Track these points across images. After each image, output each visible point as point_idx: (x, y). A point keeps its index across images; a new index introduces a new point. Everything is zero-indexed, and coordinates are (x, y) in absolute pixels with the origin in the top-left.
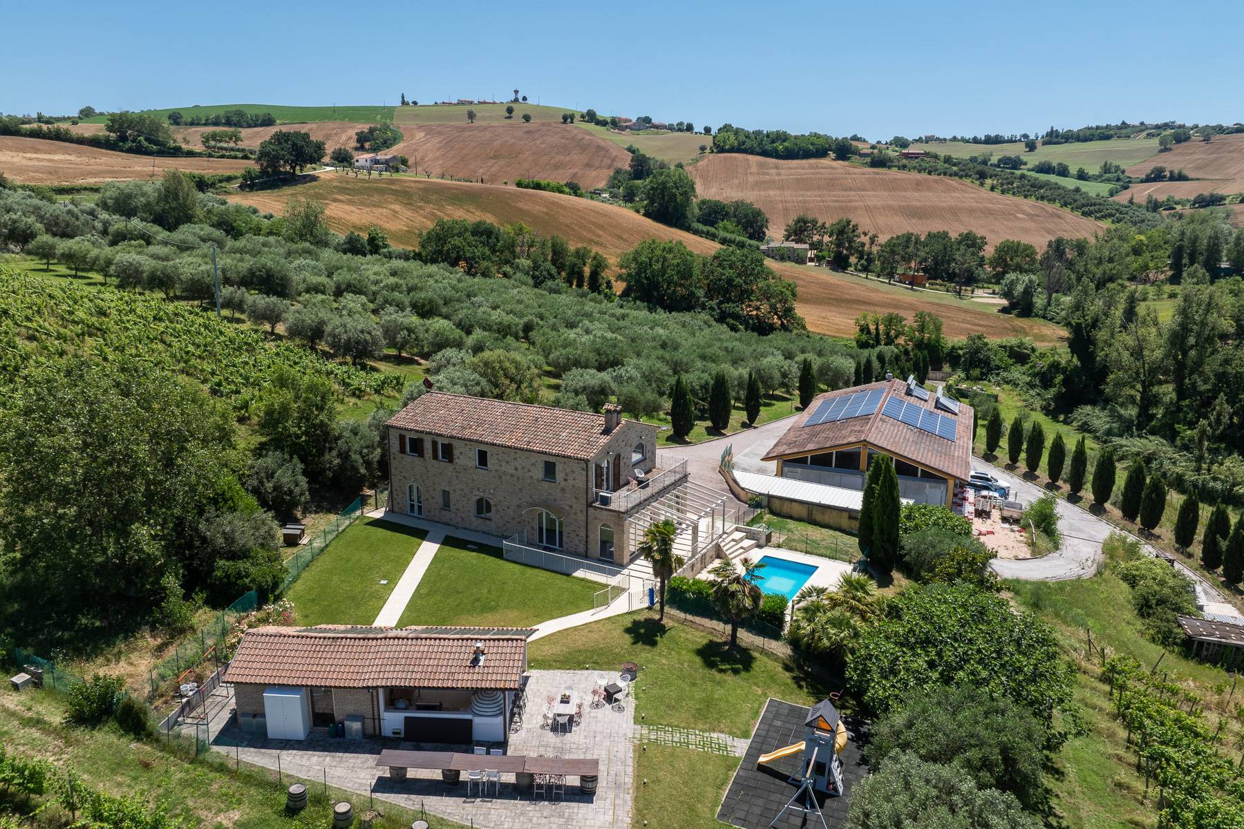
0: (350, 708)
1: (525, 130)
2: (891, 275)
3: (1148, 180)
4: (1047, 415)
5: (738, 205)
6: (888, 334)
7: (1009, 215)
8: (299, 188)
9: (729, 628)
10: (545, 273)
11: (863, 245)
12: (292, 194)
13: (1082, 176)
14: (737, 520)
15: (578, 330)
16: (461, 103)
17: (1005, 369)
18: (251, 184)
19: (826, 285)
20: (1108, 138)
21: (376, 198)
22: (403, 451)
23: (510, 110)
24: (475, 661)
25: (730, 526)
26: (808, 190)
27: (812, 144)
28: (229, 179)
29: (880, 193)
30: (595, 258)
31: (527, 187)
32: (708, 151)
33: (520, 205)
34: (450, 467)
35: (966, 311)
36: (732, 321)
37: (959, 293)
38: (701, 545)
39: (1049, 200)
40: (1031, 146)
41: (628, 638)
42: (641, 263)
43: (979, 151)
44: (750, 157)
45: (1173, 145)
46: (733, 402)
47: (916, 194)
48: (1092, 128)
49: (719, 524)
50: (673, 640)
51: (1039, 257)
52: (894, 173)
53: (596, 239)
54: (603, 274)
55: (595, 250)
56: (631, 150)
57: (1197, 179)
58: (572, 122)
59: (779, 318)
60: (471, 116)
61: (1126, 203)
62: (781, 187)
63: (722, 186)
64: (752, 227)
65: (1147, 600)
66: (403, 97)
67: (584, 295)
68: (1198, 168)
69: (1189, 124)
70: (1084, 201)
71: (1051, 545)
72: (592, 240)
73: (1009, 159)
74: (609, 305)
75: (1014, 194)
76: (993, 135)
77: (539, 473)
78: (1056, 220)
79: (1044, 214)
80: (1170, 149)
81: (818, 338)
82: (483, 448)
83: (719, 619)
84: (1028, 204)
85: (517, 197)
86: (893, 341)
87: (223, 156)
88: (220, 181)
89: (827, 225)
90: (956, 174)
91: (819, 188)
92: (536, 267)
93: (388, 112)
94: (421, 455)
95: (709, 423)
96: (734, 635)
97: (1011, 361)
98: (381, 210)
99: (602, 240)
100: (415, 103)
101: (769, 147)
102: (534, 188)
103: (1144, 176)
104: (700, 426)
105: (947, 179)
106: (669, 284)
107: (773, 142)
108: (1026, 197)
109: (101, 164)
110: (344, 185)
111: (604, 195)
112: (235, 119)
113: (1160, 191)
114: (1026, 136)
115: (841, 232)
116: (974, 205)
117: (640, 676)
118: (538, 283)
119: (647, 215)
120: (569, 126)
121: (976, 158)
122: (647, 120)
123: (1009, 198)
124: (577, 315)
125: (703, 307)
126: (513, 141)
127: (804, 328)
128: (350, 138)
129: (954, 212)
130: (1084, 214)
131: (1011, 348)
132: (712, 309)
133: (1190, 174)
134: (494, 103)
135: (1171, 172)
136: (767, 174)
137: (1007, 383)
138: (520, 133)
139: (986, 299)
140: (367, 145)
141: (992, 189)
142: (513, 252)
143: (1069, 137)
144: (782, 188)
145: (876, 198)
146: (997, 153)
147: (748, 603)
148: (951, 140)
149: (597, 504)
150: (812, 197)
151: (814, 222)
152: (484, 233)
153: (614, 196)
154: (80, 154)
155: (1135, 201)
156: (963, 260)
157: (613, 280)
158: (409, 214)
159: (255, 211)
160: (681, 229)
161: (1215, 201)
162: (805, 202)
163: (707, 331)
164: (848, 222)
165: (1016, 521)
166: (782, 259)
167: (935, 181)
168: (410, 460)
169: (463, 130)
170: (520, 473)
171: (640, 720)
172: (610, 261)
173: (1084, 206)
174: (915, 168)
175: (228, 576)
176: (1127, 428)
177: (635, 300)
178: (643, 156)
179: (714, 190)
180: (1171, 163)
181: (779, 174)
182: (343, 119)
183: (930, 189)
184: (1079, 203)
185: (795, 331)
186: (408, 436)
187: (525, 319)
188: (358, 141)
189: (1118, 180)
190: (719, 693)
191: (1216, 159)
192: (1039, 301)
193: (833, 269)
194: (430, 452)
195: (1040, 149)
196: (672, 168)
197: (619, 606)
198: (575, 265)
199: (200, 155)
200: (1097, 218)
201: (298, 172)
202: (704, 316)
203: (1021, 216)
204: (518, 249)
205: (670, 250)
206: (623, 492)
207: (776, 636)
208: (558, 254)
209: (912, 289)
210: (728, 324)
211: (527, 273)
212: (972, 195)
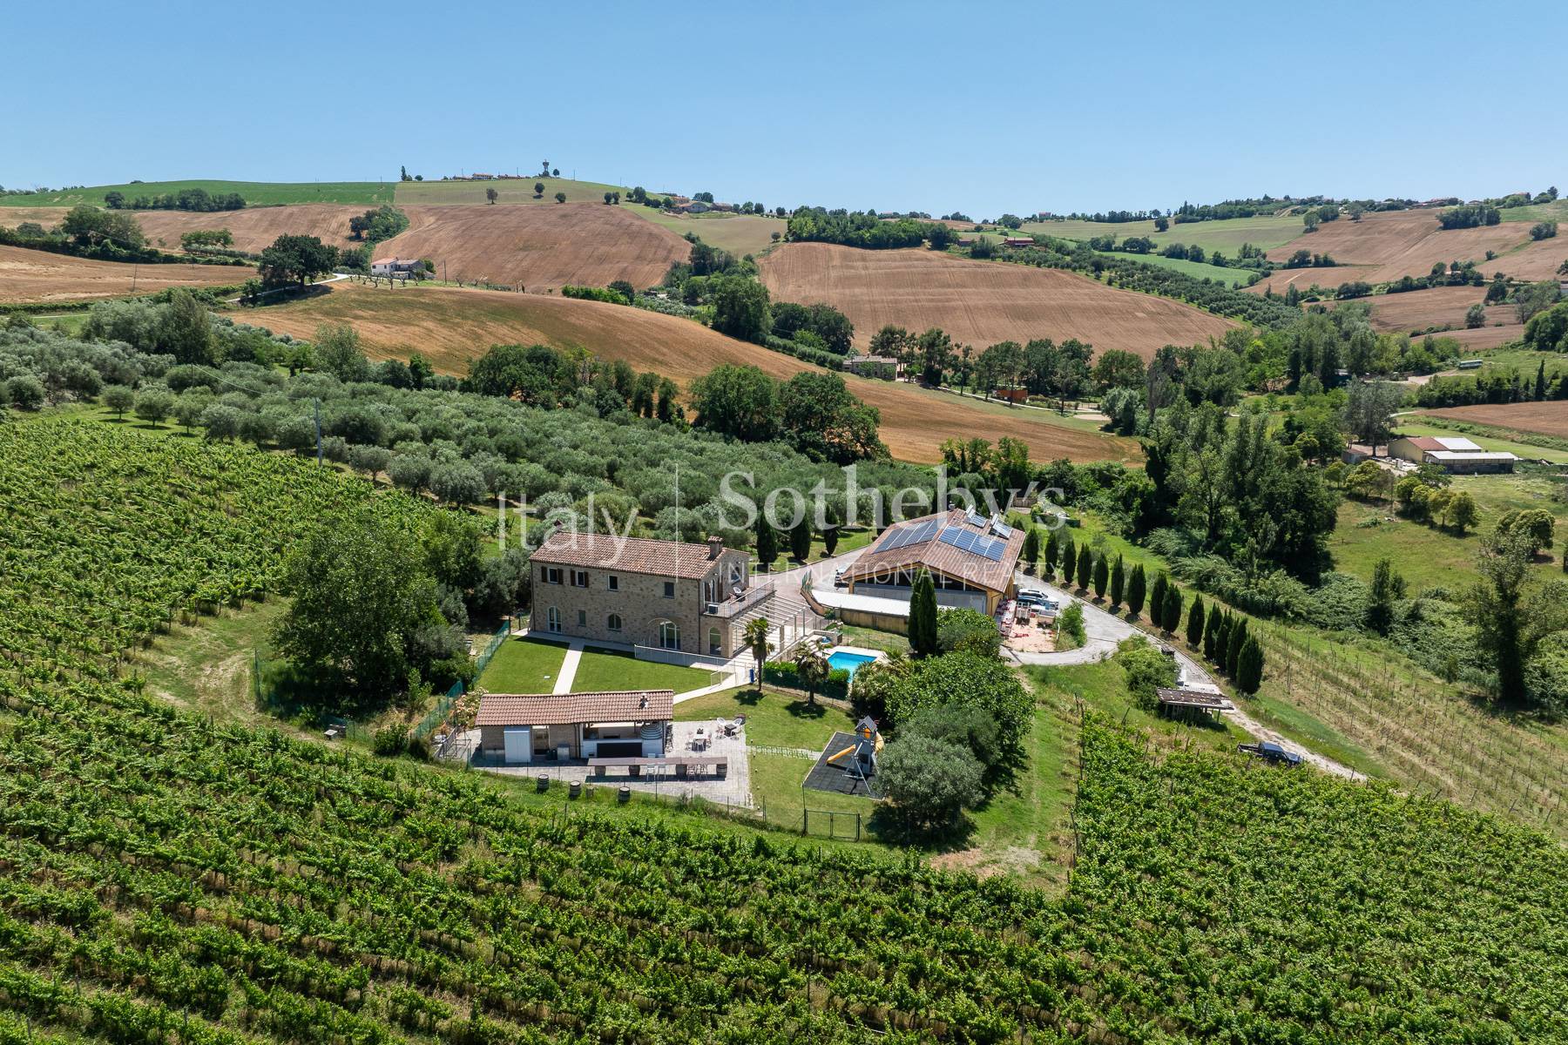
0: (560, 740)
1: (561, 212)
2: (988, 390)
3: (1292, 265)
4: (1126, 539)
5: (818, 309)
6: (974, 460)
7: (1126, 313)
8: (311, 302)
9: (808, 694)
10: (610, 402)
11: (956, 358)
12: (305, 311)
13: (1218, 261)
14: (815, 627)
15: (661, 468)
16: (477, 178)
17: (1091, 494)
18: (254, 298)
19: (915, 405)
20: (1249, 214)
21: (404, 313)
22: (544, 579)
23: (539, 188)
24: (642, 706)
25: (809, 631)
26: (899, 287)
27: (904, 231)
28: (226, 293)
29: (981, 290)
30: (664, 384)
31: (575, 296)
32: (782, 239)
33: (573, 320)
34: (586, 591)
35: (1065, 431)
36: (811, 450)
37: (1061, 409)
38: (786, 644)
39: (1174, 295)
40: (1162, 225)
41: (737, 702)
42: (716, 391)
43: (1101, 231)
44: (832, 247)
45: (1319, 224)
46: (812, 534)
47: (1023, 291)
48: (1231, 203)
49: (800, 630)
50: (768, 701)
51: (1146, 368)
52: (997, 266)
53: (661, 358)
54: (674, 402)
55: (662, 373)
56: (690, 238)
57: (1345, 265)
58: (616, 203)
59: (862, 446)
60: (492, 195)
61: (1262, 295)
62: (869, 283)
63: (800, 283)
64: (835, 334)
65: (1136, 678)
66: (403, 171)
67: (654, 427)
68: (1347, 251)
69: (1338, 198)
70: (1213, 296)
71: (1074, 643)
72: (656, 360)
73: (1137, 241)
74: (684, 437)
75: (1134, 288)
76: (1118, 211)
77: (660, 591)
78: (1180, 318)
79: (1167, 311)
80: (1316, 230)
81: (902, 466)
82: (613, 574)
83: (801, 688)
84: (1149, 300)
85: (567, 310)
86: (979, 467)
87: (209, 262)
88: (217, 295)
89: (917, 336)
90: (1068, 266)
91: (912, 285)
92: (600, 396)
93: (386, 190)
94: (561, 582)
95: (791, 554)
96: (812, 697)
97: (1097, 485)
98: (411, 329)
99: (667, 359)
100: (419, 178)
101: (853, 235)
102: (583, 297)
103: (1286, 262)
104: (784, 557)
105: (1058, 273)
106: (746, 412)
107: (858, 228)
108: (1147, 291)
109: (63, 275)
110: (363, 298)
111: (661, 296)
112: (193, 201)
113: (1301, 279)
114: (1156, 213)
115: (931, 345)
116: (1088, 302)
117: (747, 722)
118: (604, 414)
119: (716, 327)
120: (613, 208)
121: (1098, 240)
122: (707, 197)
123: (1129, 293)
124: (655, 452)
125: (782, 436)
126: (546, 228)
127: (888, 455)
128: (342, 225)
129: (1065, 312)
130: (1212, 310)
131: (1100, 471)
132: (791, 438)
133: (1337, 260)
134: (519, 178)
135: (1316, 257)
136: (852, 267)
137: (1093, 507)
138: (553, 218)
139: (1089, 415)
140: (364, 234)
141: (1110, 283)
142: (574, 379)
143: (1205, 214)
144: (869, 285)
145: (978, 296)
146: (1122, 233)
147: (820, 670)
148: (1069, 218)
149: (707, 613)
150: (904, 295)
151: (903, 333)
152: (540, 359)
153: (672, 297)
154: (33, 261)
155: (1273, 291)
156: (1063, 372)
157: (685, 408)
158: (446, 332)
159: (268, 334)
160: (755, 343)
161: (1359, 291)
162: (896, 302)
163: (787, 462)
164: (939, 334)
165: (1048, 626)
166: (868, 375)
167: (1045, 275)
168: (551, 587)
169: (482, 213)
170: (645, 593)
171: (750, 743)
172: (679, 384)
173: (1211, 301)
174: (1022, 259)
175: (441, 671)
176: (1194, 549)
177: (710, 430)
178: (705, 247)
179: (790, 288)
180: (1316, 246)
181: (866, 268)
182: (330, 200)
183: (1038, 284)
184: (1207, 298)
185: (878, 461)
186: (549, 567)
187: (609, 459)
188: (354, 228)
189: (1259, 265)
190: (801, 729)
191: (1365, 242)
192: (1142, 417)
193: (924, 386)
194: (569, 579)
195: (1173, 228)
196: (741, 260)
197: (728, 684)
198: (642, 393)
199: (181, 260)
200: (1226, 315)
201: (307, 282)
202: (784, 445)
203: (1140, 315)
204: (579, 376)
205: (745, 376)
206: (726, 604)
207: (842, 696)
208: (623, 380)
209: (1010, 406)
210: (808, 454)
211: (591, 403)
212: (1087, 291)
